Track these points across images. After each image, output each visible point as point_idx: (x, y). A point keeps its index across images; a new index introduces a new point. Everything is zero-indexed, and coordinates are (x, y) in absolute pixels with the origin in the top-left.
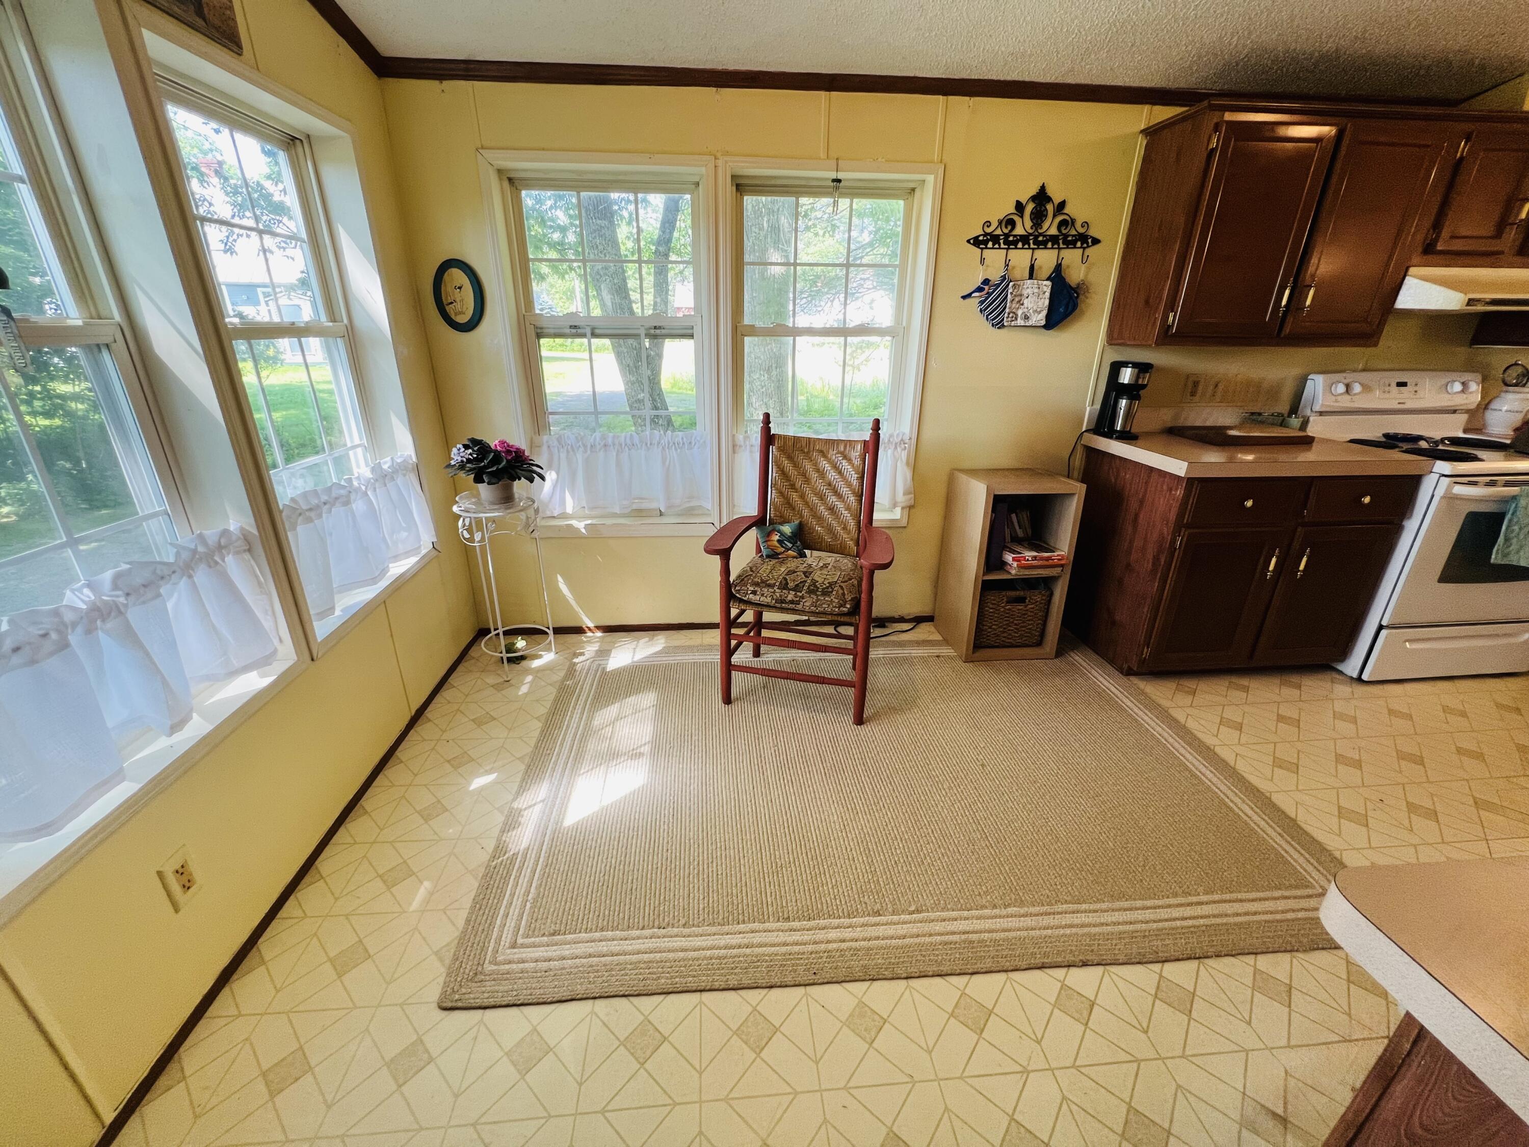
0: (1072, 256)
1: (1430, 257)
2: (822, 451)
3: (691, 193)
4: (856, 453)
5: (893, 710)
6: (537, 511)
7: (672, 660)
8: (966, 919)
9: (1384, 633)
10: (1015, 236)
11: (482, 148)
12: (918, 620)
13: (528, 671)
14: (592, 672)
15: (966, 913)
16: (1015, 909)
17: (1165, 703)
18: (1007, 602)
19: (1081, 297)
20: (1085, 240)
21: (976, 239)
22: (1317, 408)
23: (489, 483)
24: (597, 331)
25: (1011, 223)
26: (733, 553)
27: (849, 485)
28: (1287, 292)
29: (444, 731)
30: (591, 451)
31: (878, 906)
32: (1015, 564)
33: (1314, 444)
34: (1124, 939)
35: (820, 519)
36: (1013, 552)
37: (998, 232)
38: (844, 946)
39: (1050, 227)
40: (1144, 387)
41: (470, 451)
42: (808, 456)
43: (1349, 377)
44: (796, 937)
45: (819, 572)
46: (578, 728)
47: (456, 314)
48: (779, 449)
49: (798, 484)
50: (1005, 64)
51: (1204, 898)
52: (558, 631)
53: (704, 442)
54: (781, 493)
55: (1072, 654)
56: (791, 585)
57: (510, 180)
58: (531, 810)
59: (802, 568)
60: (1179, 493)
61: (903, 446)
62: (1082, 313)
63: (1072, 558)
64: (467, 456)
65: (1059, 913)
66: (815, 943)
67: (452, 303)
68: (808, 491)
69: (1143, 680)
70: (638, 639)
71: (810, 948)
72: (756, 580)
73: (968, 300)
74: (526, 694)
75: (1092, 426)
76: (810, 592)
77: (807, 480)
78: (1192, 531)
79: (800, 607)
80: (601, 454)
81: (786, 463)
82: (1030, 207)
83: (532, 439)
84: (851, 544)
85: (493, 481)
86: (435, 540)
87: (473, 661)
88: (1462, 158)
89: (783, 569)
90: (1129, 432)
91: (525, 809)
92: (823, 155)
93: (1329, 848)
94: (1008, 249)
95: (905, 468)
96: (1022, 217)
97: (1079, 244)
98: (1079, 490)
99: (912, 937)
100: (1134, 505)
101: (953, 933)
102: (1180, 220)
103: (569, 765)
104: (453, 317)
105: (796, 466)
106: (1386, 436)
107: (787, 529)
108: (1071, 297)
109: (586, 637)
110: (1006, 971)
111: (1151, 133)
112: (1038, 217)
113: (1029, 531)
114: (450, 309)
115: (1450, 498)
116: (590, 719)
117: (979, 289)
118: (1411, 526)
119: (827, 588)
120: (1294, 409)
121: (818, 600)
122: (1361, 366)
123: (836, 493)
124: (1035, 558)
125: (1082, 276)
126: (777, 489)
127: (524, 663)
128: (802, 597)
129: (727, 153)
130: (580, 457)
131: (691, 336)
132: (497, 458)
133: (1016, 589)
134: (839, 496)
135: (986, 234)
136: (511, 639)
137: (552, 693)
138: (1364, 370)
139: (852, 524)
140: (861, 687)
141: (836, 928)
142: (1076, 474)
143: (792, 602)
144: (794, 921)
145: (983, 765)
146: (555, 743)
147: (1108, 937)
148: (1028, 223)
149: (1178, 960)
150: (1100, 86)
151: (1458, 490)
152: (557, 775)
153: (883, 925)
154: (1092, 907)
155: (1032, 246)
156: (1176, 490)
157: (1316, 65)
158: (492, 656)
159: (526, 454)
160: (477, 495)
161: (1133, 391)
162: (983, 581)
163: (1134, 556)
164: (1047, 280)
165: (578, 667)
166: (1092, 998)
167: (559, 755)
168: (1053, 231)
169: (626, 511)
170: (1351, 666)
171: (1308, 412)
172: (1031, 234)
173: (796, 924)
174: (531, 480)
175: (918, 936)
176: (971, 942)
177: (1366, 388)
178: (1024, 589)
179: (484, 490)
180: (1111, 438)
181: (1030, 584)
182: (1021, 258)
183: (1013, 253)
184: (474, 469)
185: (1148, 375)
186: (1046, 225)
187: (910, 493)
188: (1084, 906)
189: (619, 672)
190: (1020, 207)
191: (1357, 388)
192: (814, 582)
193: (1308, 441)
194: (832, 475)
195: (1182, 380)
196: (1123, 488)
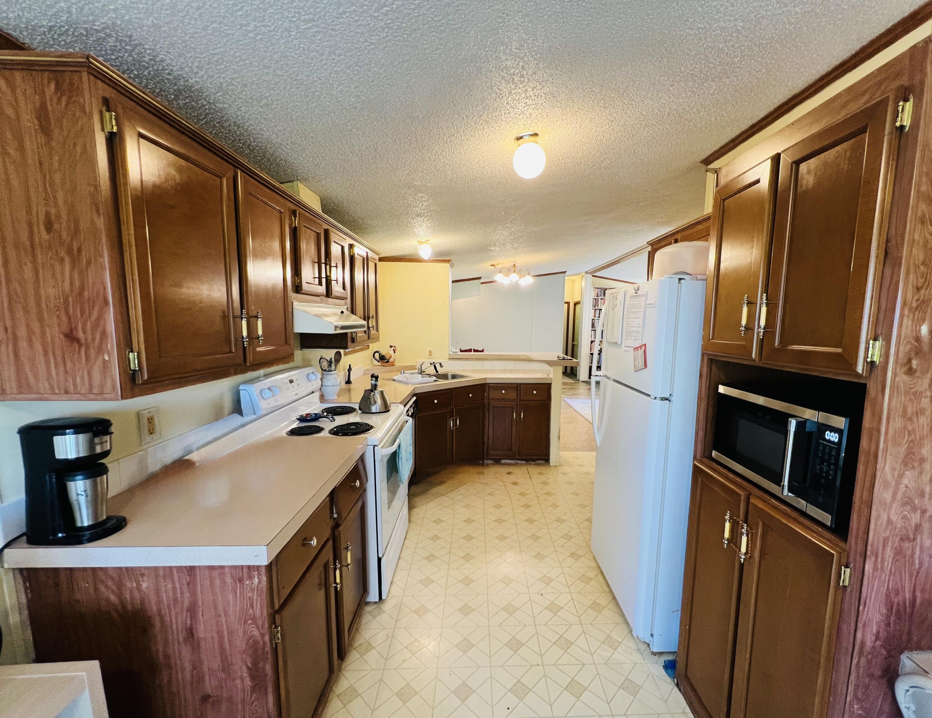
1: (298, 296)
9: (382, 561)
22: (259, 412)
28: (243, 322)
40: (106, 454)
43: (268, 383)
75: (17, 531)
88: (296, 227)
90: (107, 520)
118: (370, 485)
151: (385, 452)
161: (89, 464)
170: (372, 596)
177: (280, 389)
180: (79, 543)
191: (276, 391)
195: (135, 421)
196: (143, 602)
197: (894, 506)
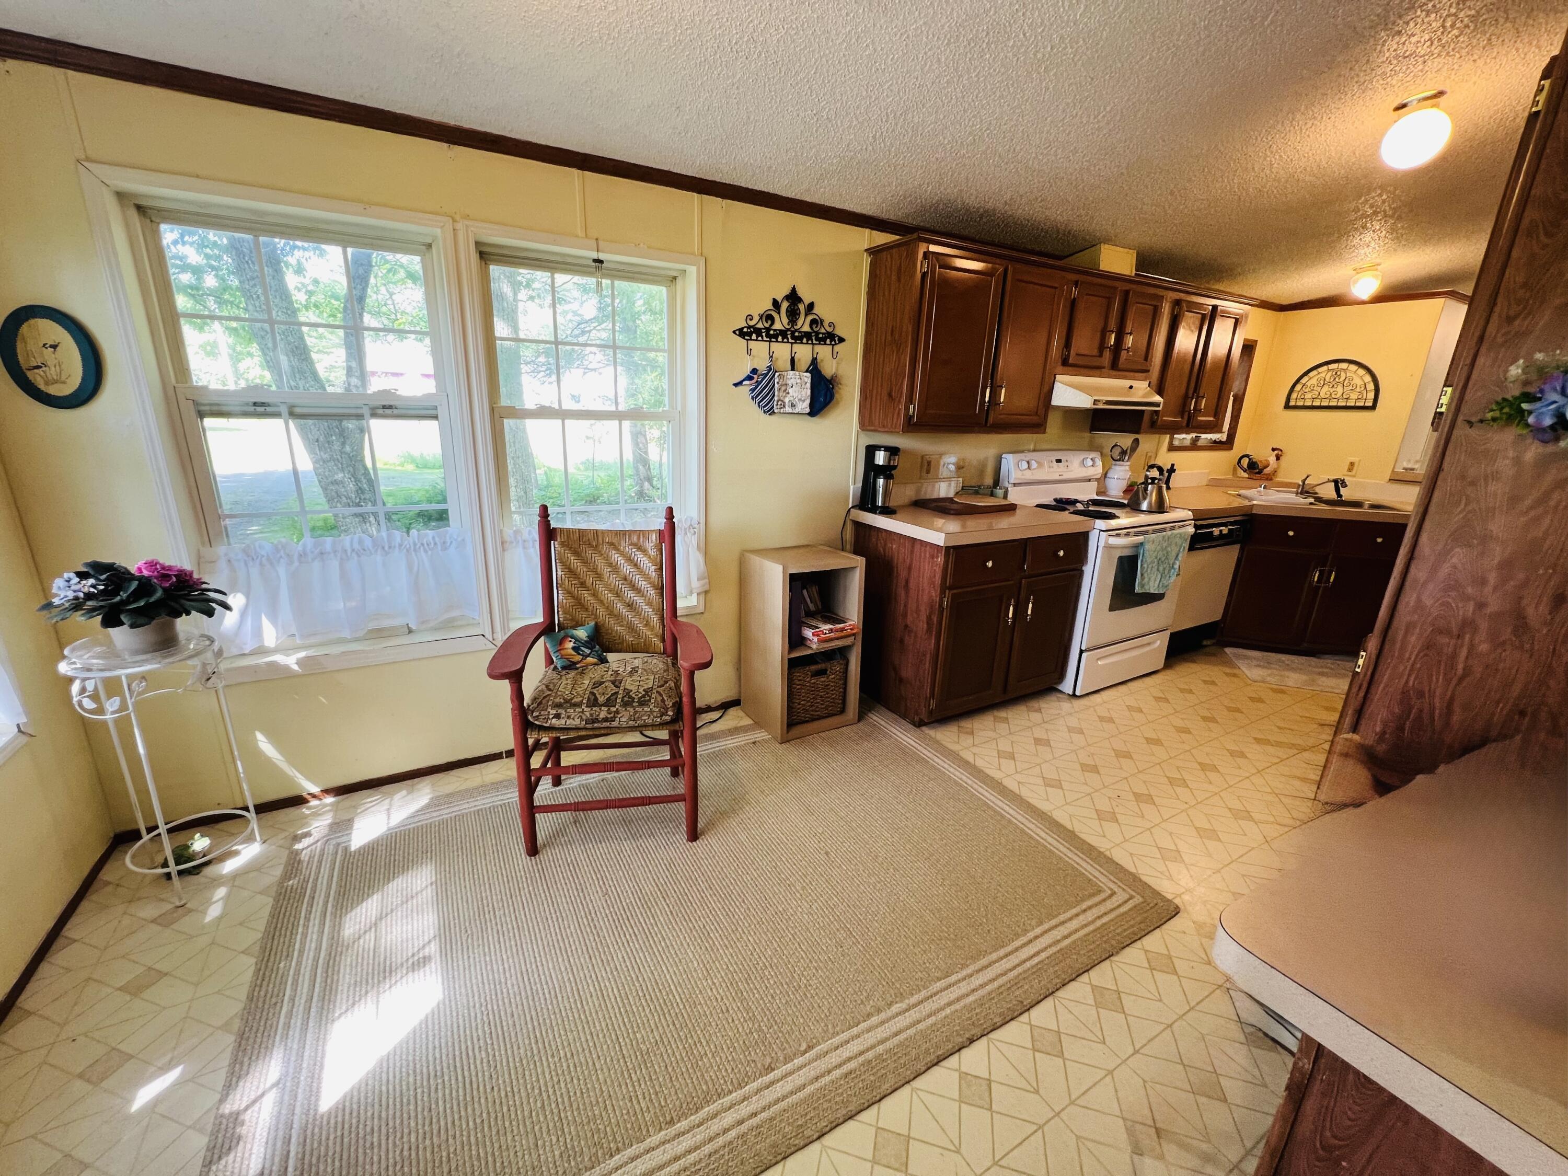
0: (823, 351)
1: (1066, 368)
2: (611, 544)
3: (422, 255)
4: (651, 544)
5: (724, 814)
6: (219, 653)
7: (446, 813)
8: (858, 1036)
9: (1084, 655)
10: (775, 330)
11: (88, 159)
12: (725, 706)
13: (217, 881)
14: (327, 860)
15: (855, 1030)
16: (898, 1005)
17: (955, 747)
18: (812, 676)
19: (836, 388)
20: (832, 338)
21: (741, 330)
22: (1012, 481)
23: (132, 626)
24: (298, 410)
25: (770, 318)
26: (525, 675)
27: (647, 577)
28: (988, 391)
29: (62, 1026)
30: (300, 562)
31: (768, 1060)
32: (816, 639)
33: (1018, 511)
34: (993, 998)
35: (618, 617)
36: (811, 627)
37: (760, 325)
38: (744, 1128)
39: (804, 325)
40: (895, 467)
41: (92, 581)
42: (596, 548)
43: (1029, 456)
44: (686, 1142)
45: (629, 679)
46: (318, 949)
47: (47, 383)
48: (562, 544)
49: (589, 581)
50: (753, 175)
51: (1038, 931)
52: (262, 808)
53: (463, 540)
54: (569, 593)
55: (870, 715)
56: (601, 699)
57: (140, 208)
58: (258, 1104)
59: (608, 677)
60: (940, 560)
61: (692, 531)
62: (838, 403)
63: (861, 627)
64: (86, 590)
65: (935, 994)
66: (711, 1140)
67: (38, 367)
68: (600, 588)
69: (934, 728)
70: (391, 795)
71: (707, 1149)
72: (557, 700)
73: (740, 388)
74: (220, 918)
75: (857, 503)
76: (626, 704)
77: (599, 576)
78: (955, 591)
79: (615, 724)
80: (317, 565)
81: (573, 560)
82: (785, 305)
83: (199, 550)
84: (656, 641)
85: (141, 620)
86: (23, 720)
87: (109, 889)
88: (1075, 299)
89: (587, 682)
90: (888, 507)
91: (247, 1108)
92: (580, 233)
93: (1102, 850)
94: (770, 341)
95: (698, 553)
96: (779, 313)
97: (828, 341)
98: (859, 562)
99: (811, 1082)
100: (903, 574)
101: (850, 1059)
102: (909, 328)
103: (312, 1014)
104: (42, 387)
105: (585, 562)
106: (1057, 500)
107: (582, 633)
108: (828, 389)
109: (309, 808)
110: (908, 1082)
111: (874, 252)
112: (793, 315)
113: (819, 604)
114: (37, 378)
115: (1108, 547)
116: (337, 927)
117: (749, 378)
118: (1088, 569)
119: (644, 696)
120: (996, 483)
121: (636, 712)
122: (1032, 447)
123: (633, 587)
124: (831, 631)
125: (834, 371)
126: (564, 589)
127: (208, 871)
128: (617, 712)
129: (467, 217)
130: (282, 571)
131: (435, 417)
132: (145, 587)
133: (816, 663)
134: (638, 591)
135: (749, 327)
136: (181, 837)
137: (265, 904)
138: (1034, 451)
139: (655, 619)
140: (692, 798)
141: (730, 1108)
142: (848, 547)
143: (606, 720)
144: (679, 1121)
145: (827, 853)
146: (283, 983)
147: (980, 1003)
148: (785, 320)
149: (1039, 1002)
150: (830, 207)
151: (1113, 541)
152: (295, 1032)
153: (778, 1081)
154: (960, 976)
155: (790, 340)
156: (937, 557)
157: (981, 217)
158: (145, 875)
159: (196, 576)
160: (110, 643)
161: (887, 471)
162: (789, 659)
163: (910, 619)
164: (807, 371)
165: (304, 856)
166: (987, 1076)
167: (292, 999)
168: (806, 328)
169: (361, 634)
170: (1067, 686)
171: (1006, 485)
172: (788, 330)
173: (683, 1125)
174: (210, 613)
175: (817, 1078)
176: (870, 1062)
177: (1040, 465)
178: (824, 662)
179: (121, 636)
180: (875, 513)
181: (827, 656)
182: (782, 350)
183: (774, 346)
184: (102, 607)
185: (897, 457)
186: (800, 323)
187: (705, 578)
188: (953, 978)
189: (370, 850)
190: (776, 304)
191: (1034, 465)
192: (627, 692)
193: (1012, 508)
194: (627, 569)
195: (920, 460)
196: (892, 558)
197: (1431, 586)
